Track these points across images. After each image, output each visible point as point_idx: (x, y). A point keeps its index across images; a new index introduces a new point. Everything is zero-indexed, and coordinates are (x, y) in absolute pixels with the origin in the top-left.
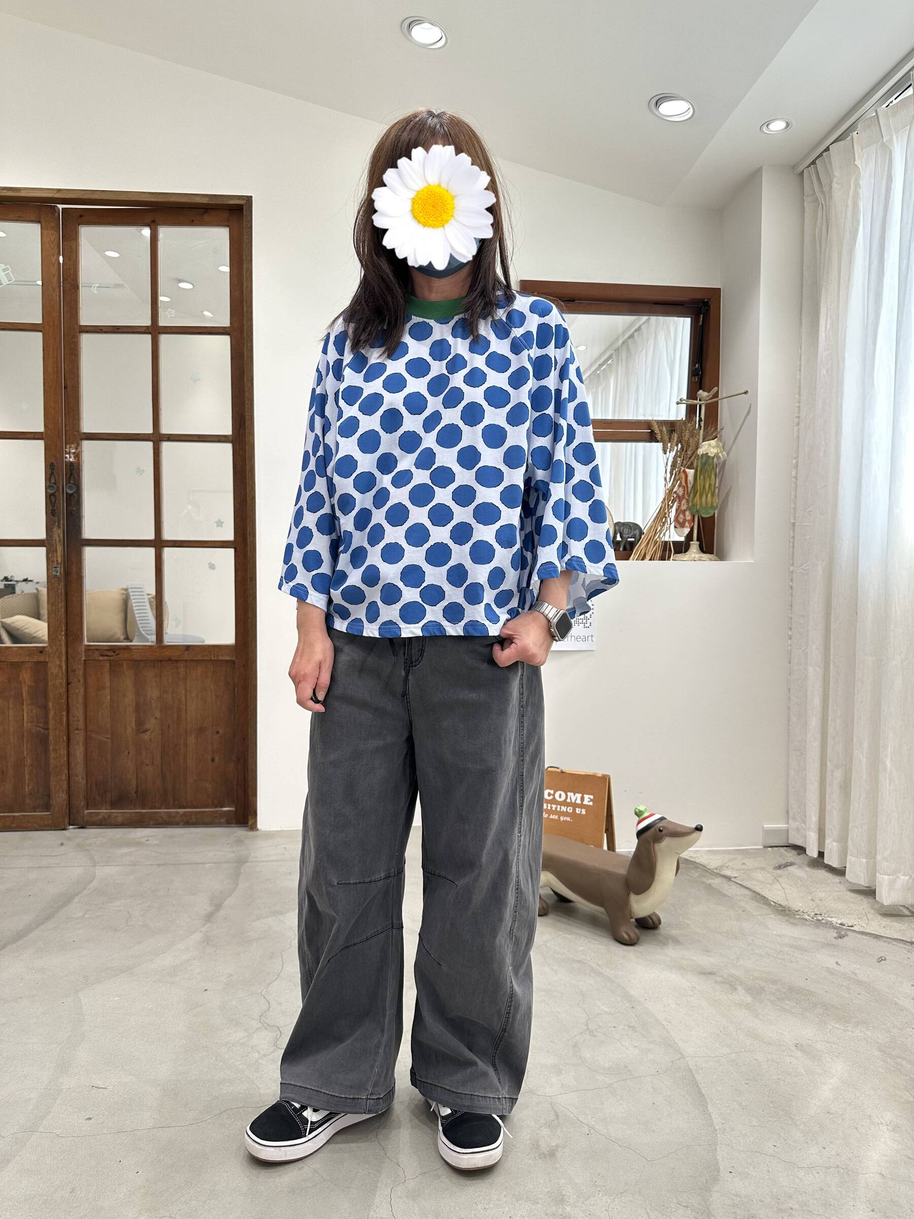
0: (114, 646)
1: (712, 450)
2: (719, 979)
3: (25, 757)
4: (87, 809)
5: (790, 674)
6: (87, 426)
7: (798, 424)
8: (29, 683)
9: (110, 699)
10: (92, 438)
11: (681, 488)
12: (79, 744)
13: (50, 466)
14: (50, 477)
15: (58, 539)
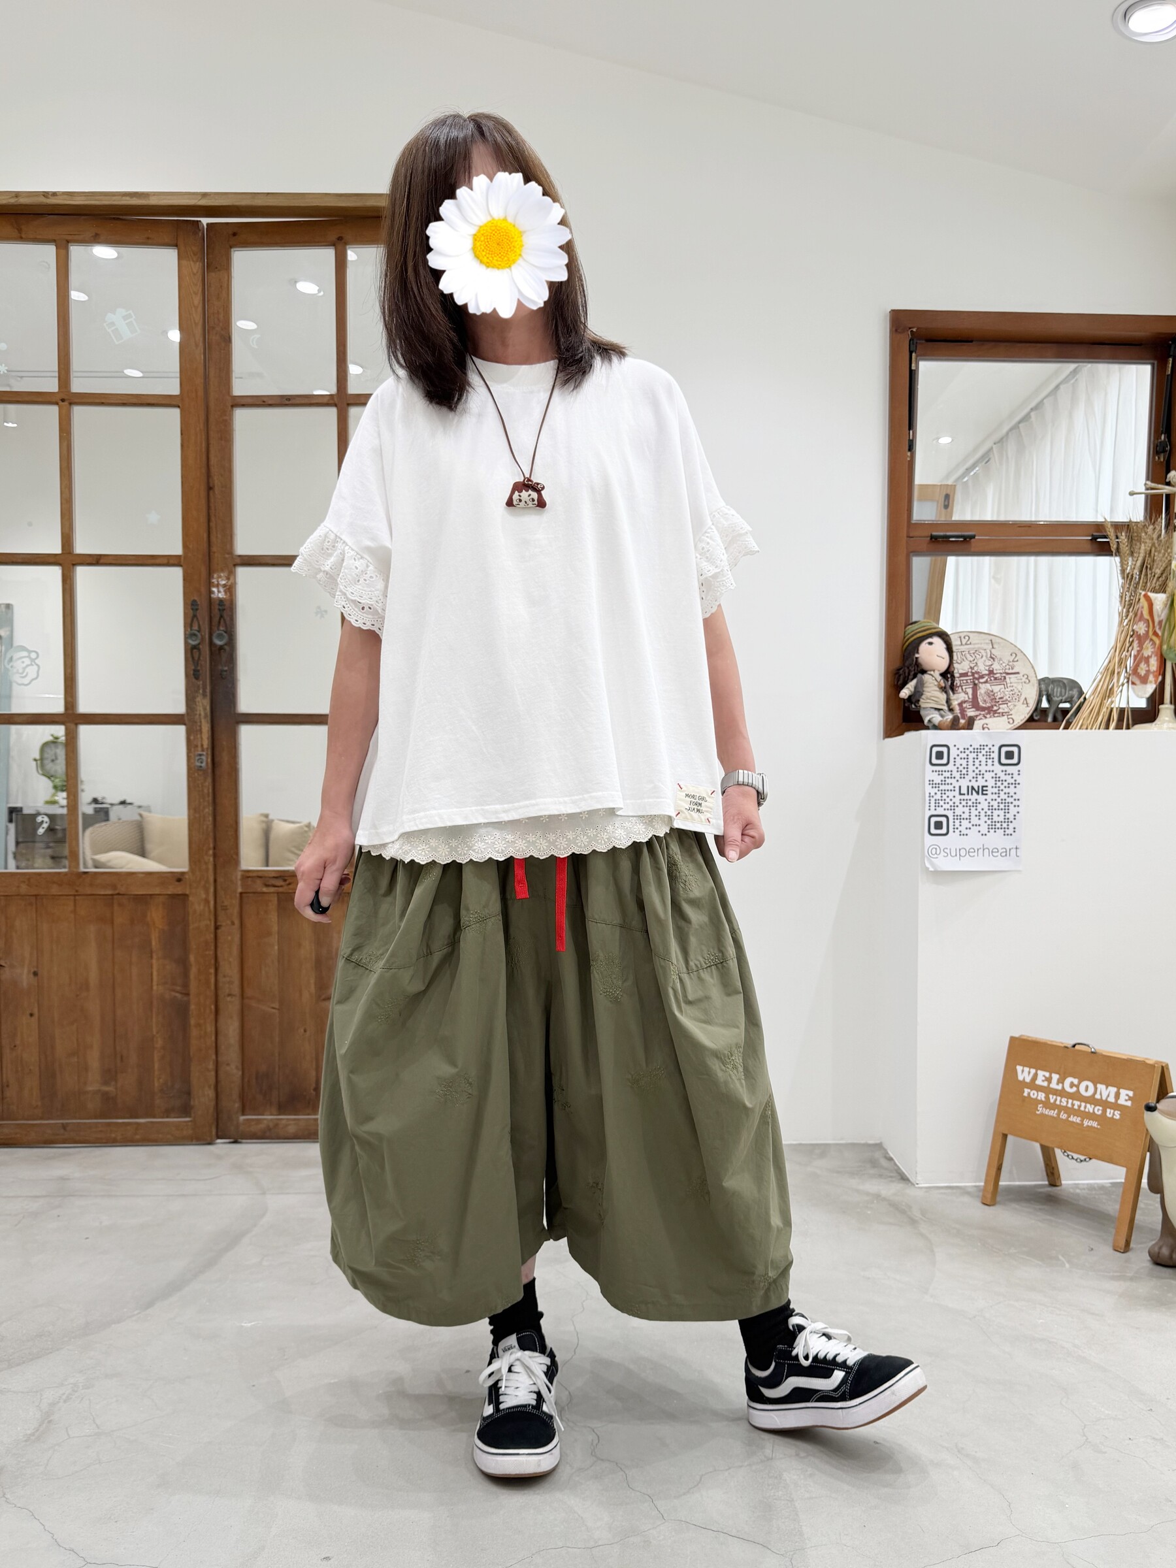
0: (284, 871)
3: (154, 1036)
4: (243, 1114)
6: (243, 546)
8: (161, 927)
9: (279, 948)
10: (252, 563)
11: (1142, 622)
12: (231, 1017)
13: (192, 605)
14: (192, 622)
15: (203, 714)
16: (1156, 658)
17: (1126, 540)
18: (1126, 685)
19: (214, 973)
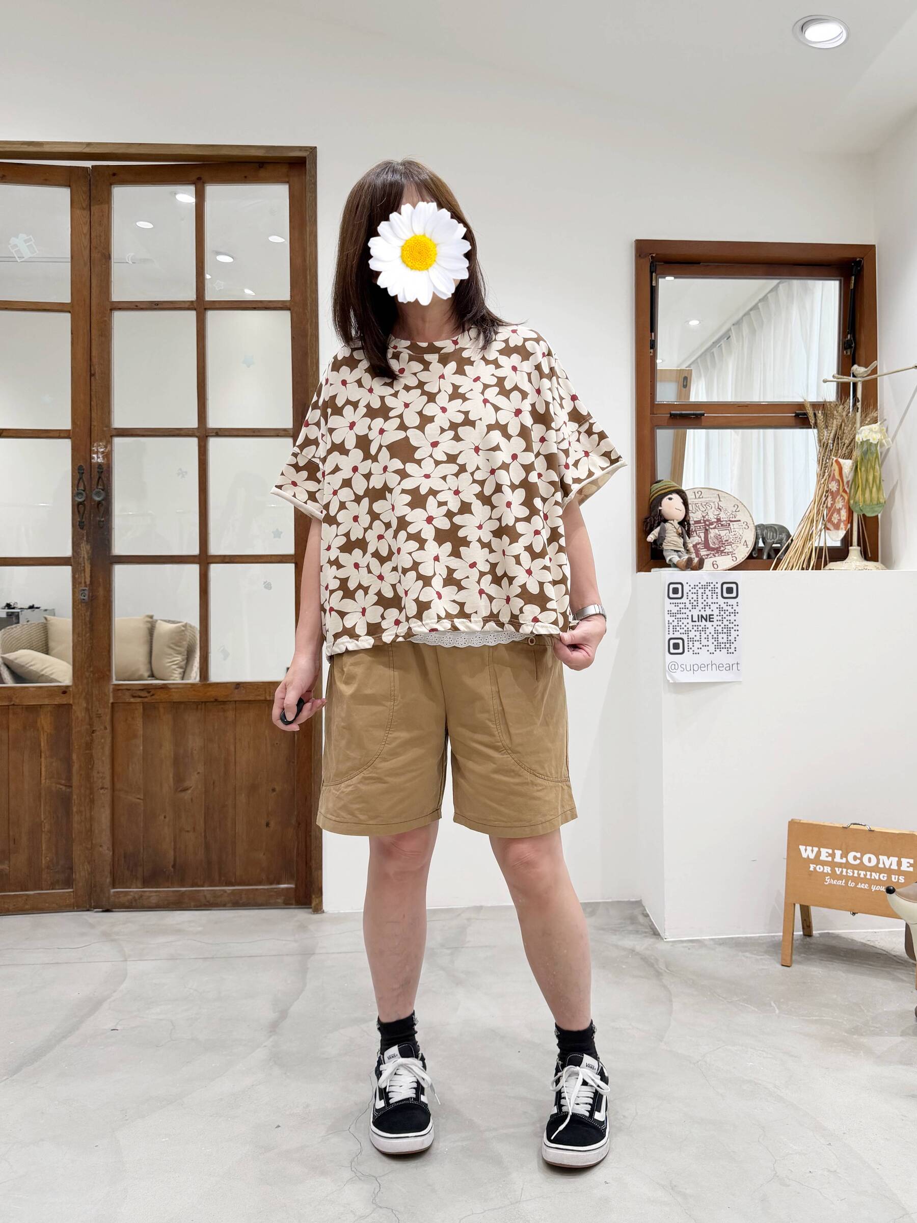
0: (149, 684)
1: (874, 436)
3: (42, 822)
4: (114, 888)
6: (119, 420)
8: (49, 731)
9: (143, 750)
10: (125, 434)
11: (834, 482)
12: (104, 807)
13: (79, 469)
14: (78, 483)
15: (86, 557)
16: (845, 510)
17: (822, 417)
18: (823, 530)
19: (92, 769)
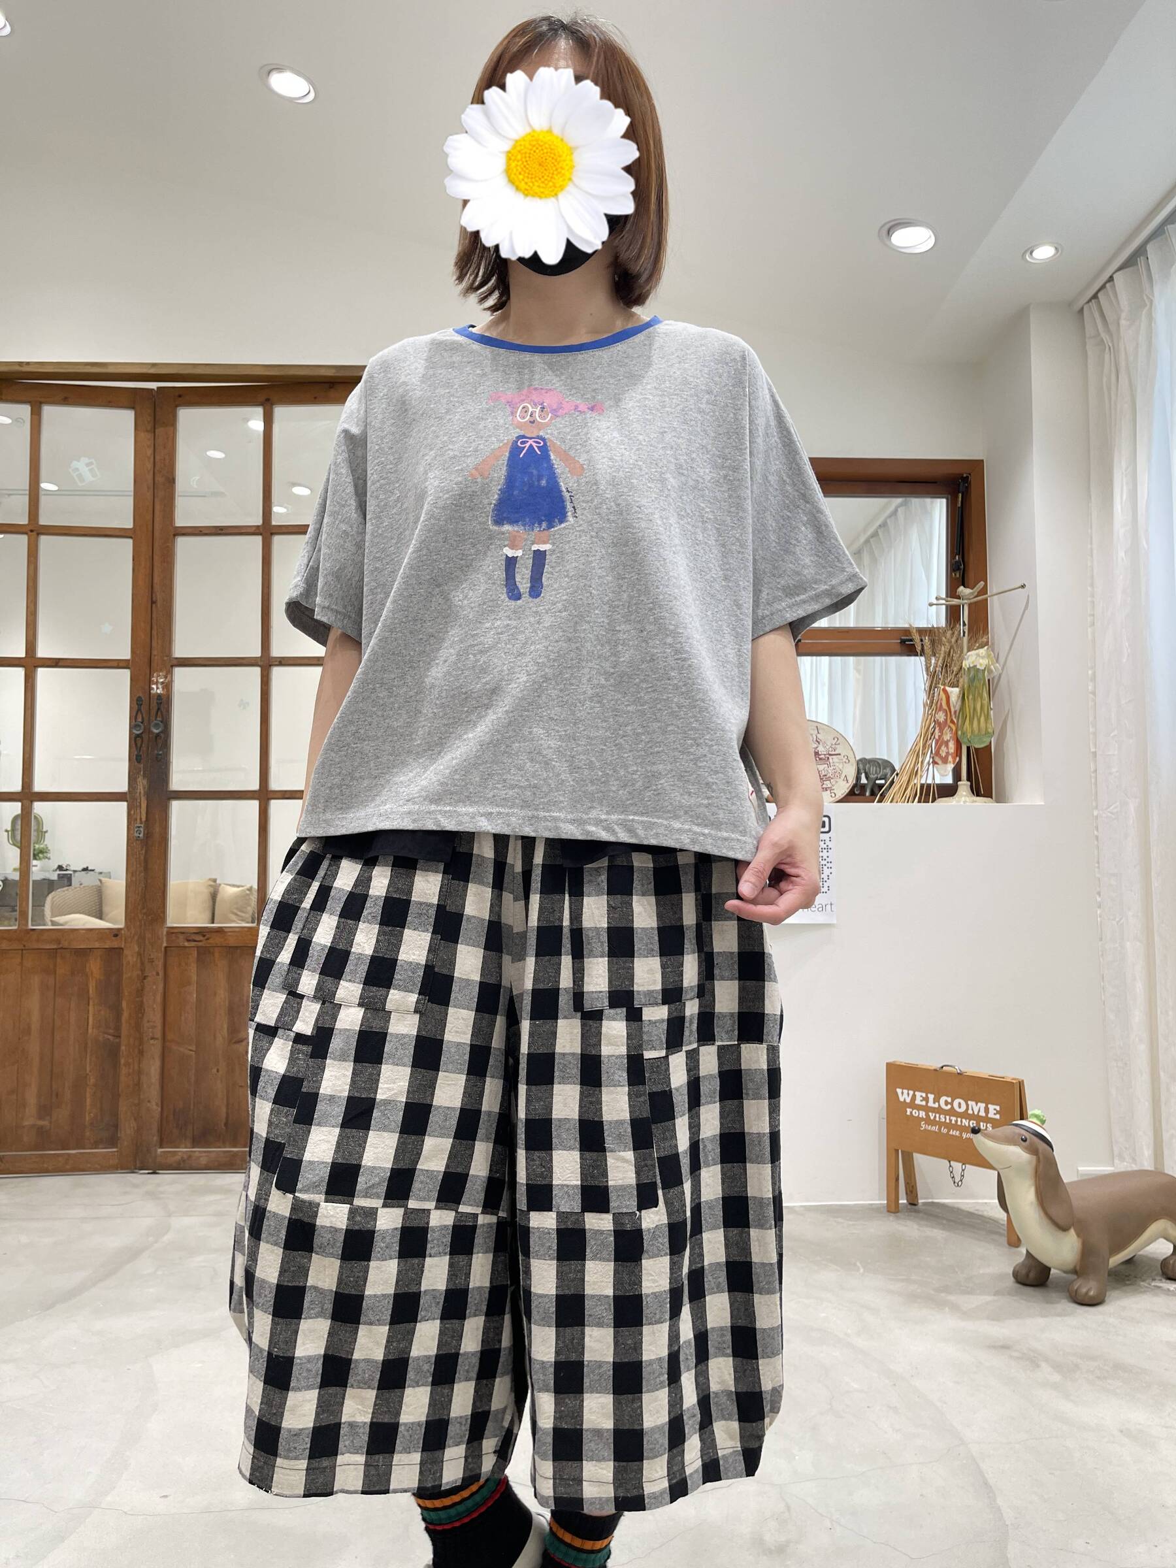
0: (204, 927)
1: (981, 661)
2: (1016, 1354)
3: (87, 1074)
4: (161, 1147)
5: (1102, 955)
6: (180, 650)
7: (1093, 624)
8: (98, 977)
9: (199, 1000)
10: (187, 664)
11: (942, 712)
12: (153, 1058)
13: (137, 700)
14: (137, 714)
15: (142, 792)
16: (953, 742)
17: (930, 643)
18: (931, 766)
19: (142, 1018)
